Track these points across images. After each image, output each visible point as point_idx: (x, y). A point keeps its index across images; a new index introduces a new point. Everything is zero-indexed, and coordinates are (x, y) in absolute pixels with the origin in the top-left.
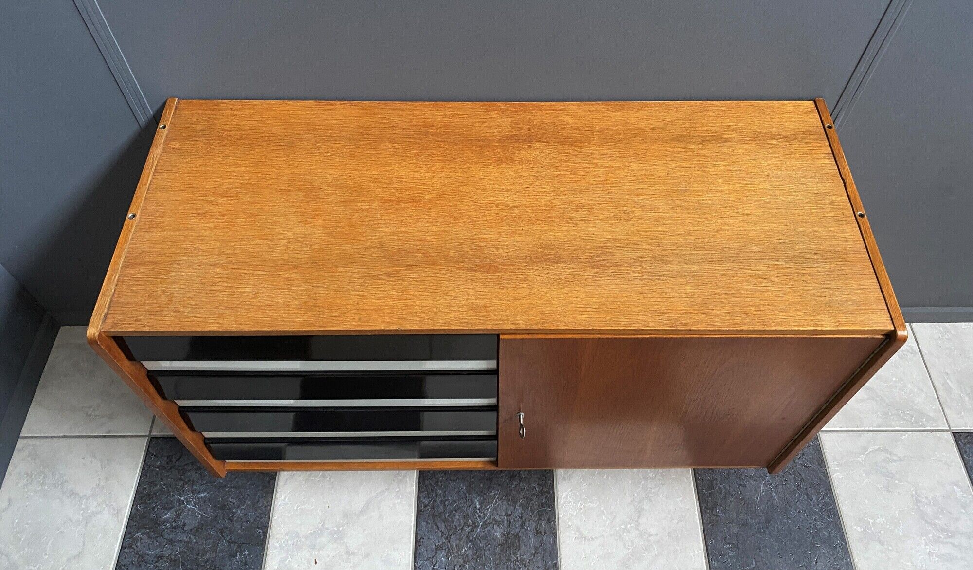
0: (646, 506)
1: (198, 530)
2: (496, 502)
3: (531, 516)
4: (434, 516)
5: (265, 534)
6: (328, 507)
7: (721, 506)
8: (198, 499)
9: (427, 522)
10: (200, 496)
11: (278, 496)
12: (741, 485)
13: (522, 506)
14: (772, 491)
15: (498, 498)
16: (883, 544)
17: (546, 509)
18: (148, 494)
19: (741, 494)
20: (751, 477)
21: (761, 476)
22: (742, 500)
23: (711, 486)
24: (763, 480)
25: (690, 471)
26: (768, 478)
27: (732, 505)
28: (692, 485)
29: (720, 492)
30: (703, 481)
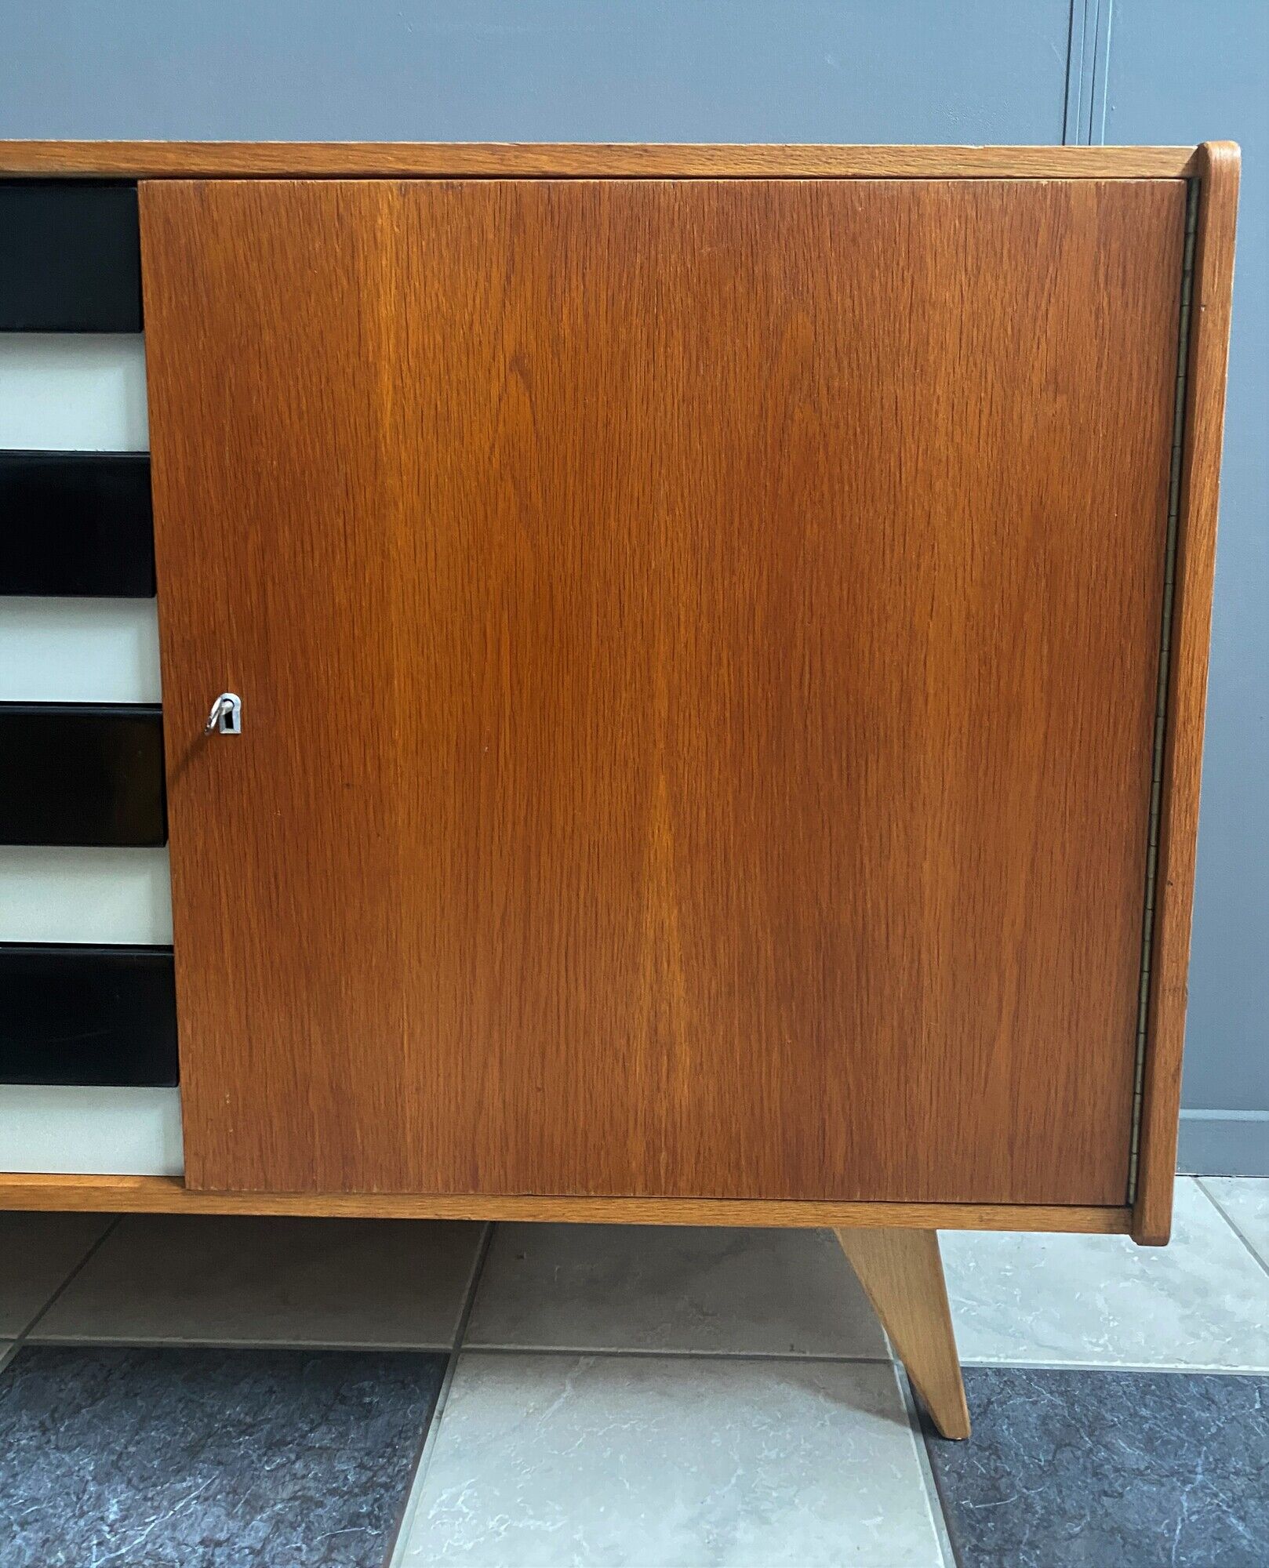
0: (745, 1533)
2: (186, 1507)
3: (299, 1549)
7: (1033, 1545)
12: (1106, 1494)
13: (278, 1522)
14: (1224, 1512)
15: (197, 1498)
17: (364, 1532)
19: (1107, 1514)
20: (1140, 1473)
21: (1173, 1473)
22: (1112, 1531)
23: (992, 1490)
24: (1185, 1482)
25: (910, 1445)
26: (1200, 1477)
27: (1077, 1546)
28: (922, 1486)
29: (1029, 1508)
30: (960, 1477)
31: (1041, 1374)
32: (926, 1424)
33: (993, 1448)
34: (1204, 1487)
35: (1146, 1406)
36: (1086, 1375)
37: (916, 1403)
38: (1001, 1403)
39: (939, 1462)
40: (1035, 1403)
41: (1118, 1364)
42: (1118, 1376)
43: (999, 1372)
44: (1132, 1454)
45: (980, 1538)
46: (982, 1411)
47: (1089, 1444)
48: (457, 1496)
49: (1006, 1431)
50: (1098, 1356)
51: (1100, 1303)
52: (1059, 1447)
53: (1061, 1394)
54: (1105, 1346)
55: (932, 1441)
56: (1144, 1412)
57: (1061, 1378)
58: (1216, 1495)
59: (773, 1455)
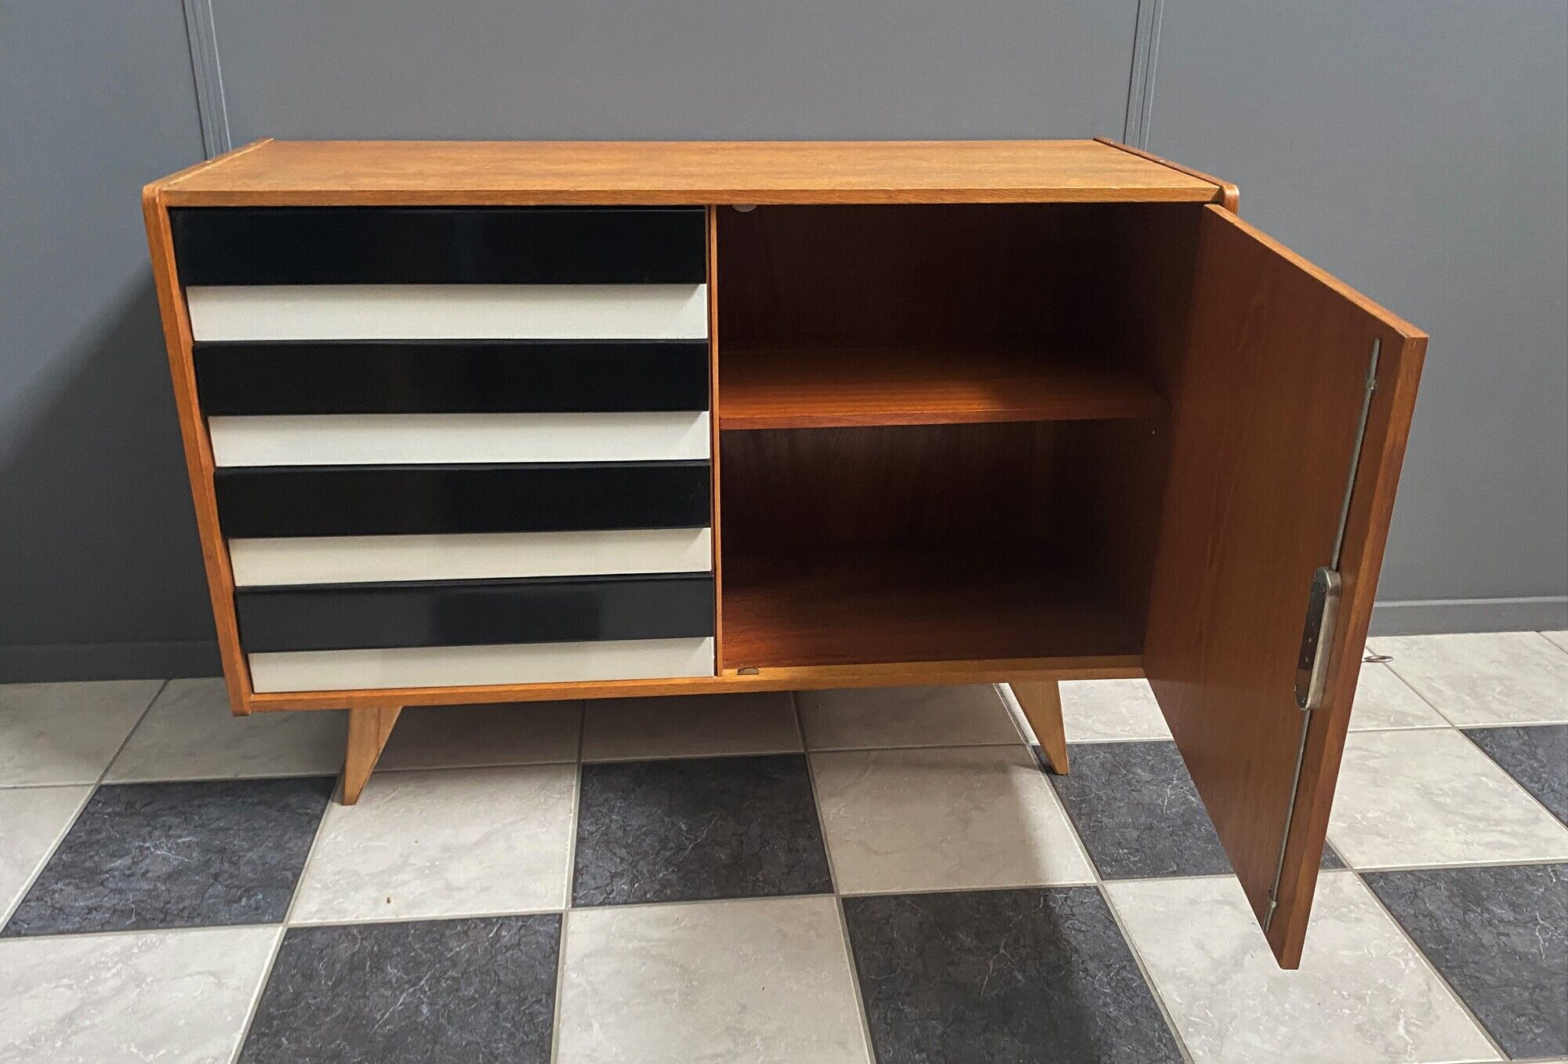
0: (976, 816)
1: (170, 877)
2: (716, 823)
3: (778, 834)
4: (607, 843)
5: (297, 876)
6: (416, 842)
7: (1103, 811)
8: (177, 844)
9: (594, 849)
10: (180, 841)
11: (324, 834)
12: (1133, 790)
13: (761, 824)
14: (1186, 794)
15: (719, 819)
16: (1385, 837)
17: (804, 826)
18: (84, 843)
19: (1135, 798)
20: (1148, 782)
21: (1163, 781)
22: (1138, 805)
23: (1083, 793)
24: (1169, 784)
25: (1043, 779)
26: (1175, 782)
27: (1124, 810)
28: (1050, 793)
29: (1100, 798)
30: (1067, 789)
31: (1099, 745)
32: (1049, 770)
33: (1081, 777)
34: (1177, 785)
35: (1150, 755)
36: (1120, 744)
37: (1041, 761)
38: (1082, 758)
39: (1056, 784)
40: (1097, 758)
41: (1135, 739)
42: (1135, 744)
43: (1078, 746)
44: (1145, 775)
45: (1080, 809)
46: (1074, 762)
47: (1124, 772)
48: (839, 810)
49: (1085, 770)
50: (1126, 736)
51: (1124, 711)
52: (1111, 774)
53: (1110, 753)
54: (1128, 731)
55: (1052, 776)
56: (1149, 758)
57: (1109, 745)
58: (1182, 788)
59: (979, 785)
